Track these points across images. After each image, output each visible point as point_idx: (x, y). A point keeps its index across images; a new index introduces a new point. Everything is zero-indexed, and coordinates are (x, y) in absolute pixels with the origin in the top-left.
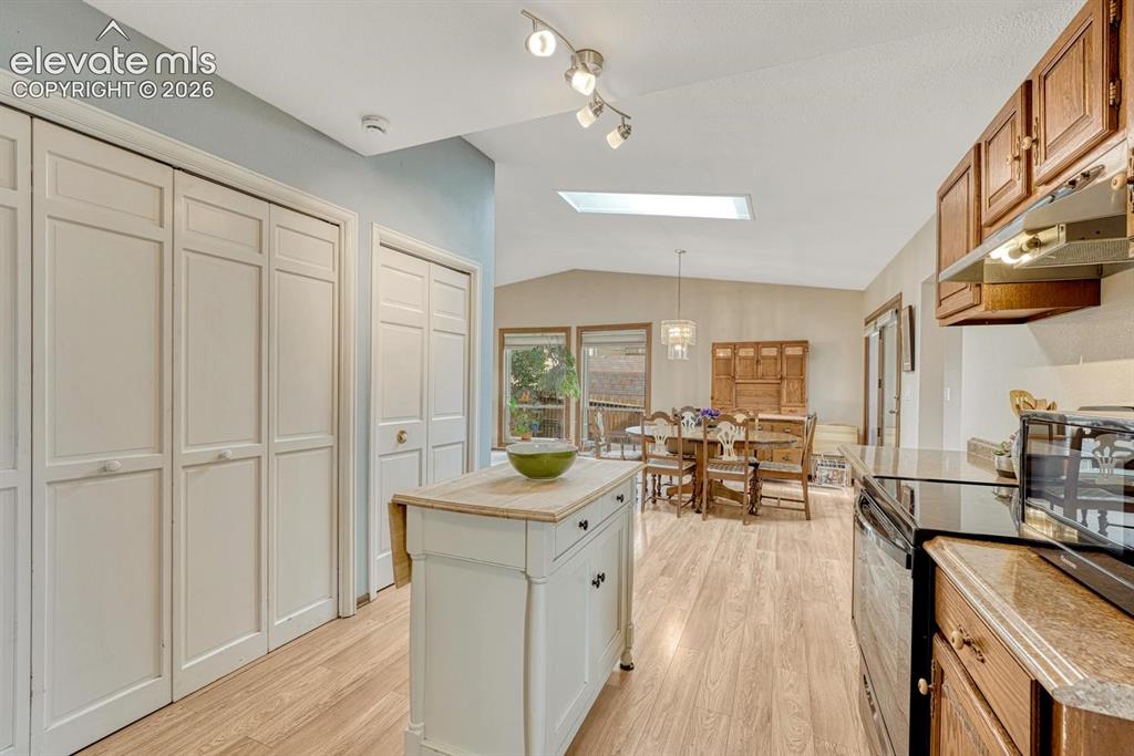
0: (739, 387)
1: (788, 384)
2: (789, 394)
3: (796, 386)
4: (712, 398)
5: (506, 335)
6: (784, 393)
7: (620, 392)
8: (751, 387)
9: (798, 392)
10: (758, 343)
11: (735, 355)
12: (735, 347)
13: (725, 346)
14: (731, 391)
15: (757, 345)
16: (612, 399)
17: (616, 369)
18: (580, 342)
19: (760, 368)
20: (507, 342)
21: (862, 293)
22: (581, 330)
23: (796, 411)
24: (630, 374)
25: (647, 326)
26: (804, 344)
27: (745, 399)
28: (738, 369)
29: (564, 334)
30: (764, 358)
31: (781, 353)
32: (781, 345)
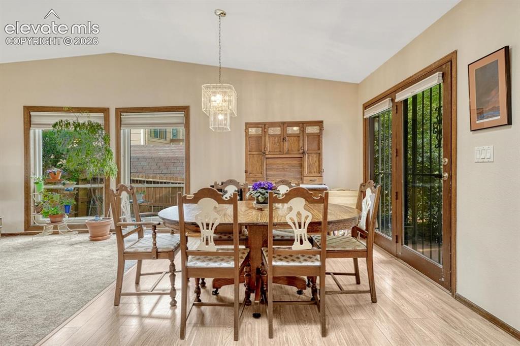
0: (270, 161)
1: (308, 158)
2: (309, 166)
3: (315, 159)
4: (246, 172)
5: (32, 113)
6: (306, 165)
7: (164, 172)
8: (279, 161)
9: (317, 164)
10: (284, 123)
11: (265, 132)
12: (264, 126)
13: (256, 125)
14: (262, 165)
15: (284, 125)
16: (158, 176)
17: (162, 154)
18: (119, 123)
19: (286, 144)
20: (34, 120)
21: (358, 84)
22: (120, 111)
23: (314, 181)
24: (172, 158)
25: (185, 109)
26: (320, 123)
27: (274, 171)
28: (268, 145)
29: (102, 115)
30: (290, 135)
31: (303, 130)
32: (302, 125)
